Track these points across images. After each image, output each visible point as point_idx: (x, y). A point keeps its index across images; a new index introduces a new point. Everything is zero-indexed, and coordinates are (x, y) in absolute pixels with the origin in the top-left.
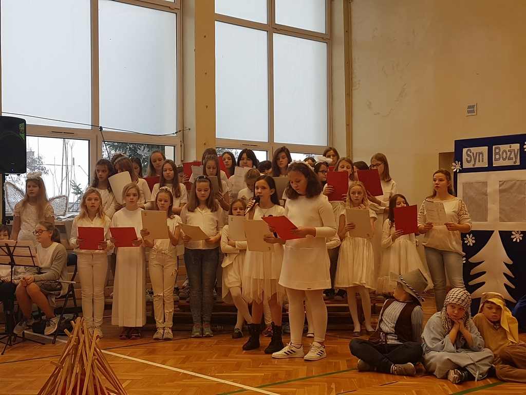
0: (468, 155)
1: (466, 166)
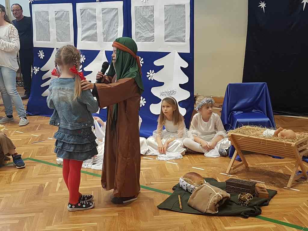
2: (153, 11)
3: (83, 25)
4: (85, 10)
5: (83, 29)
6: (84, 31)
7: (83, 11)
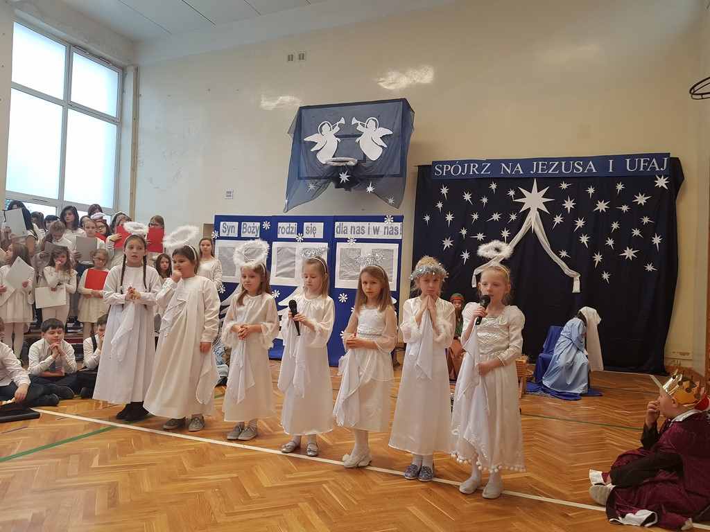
0: (224, 227)
1: (222, 234)
2: (360, 253)
3: (278, 263)
4: (283, 248)
5: (279, 266)
6: (278, 269)
7: (279, 250)
